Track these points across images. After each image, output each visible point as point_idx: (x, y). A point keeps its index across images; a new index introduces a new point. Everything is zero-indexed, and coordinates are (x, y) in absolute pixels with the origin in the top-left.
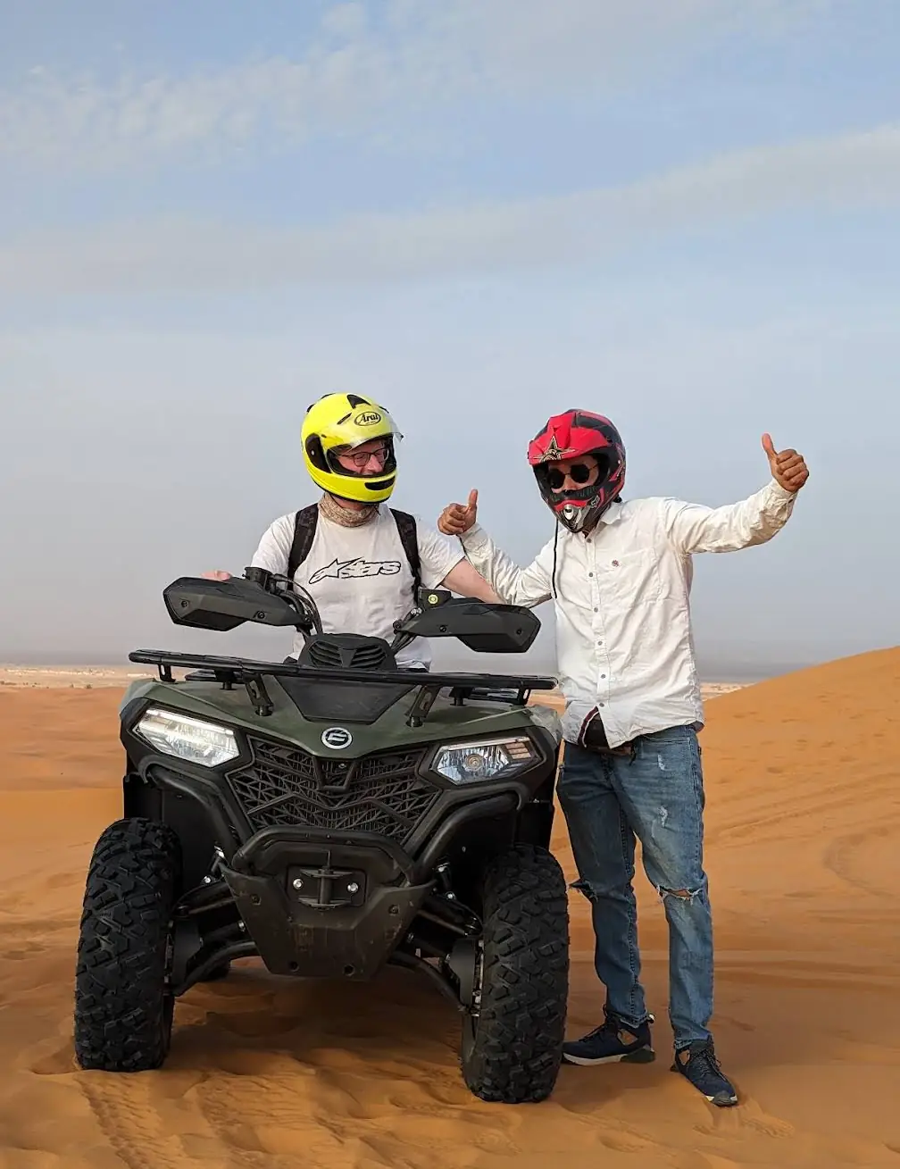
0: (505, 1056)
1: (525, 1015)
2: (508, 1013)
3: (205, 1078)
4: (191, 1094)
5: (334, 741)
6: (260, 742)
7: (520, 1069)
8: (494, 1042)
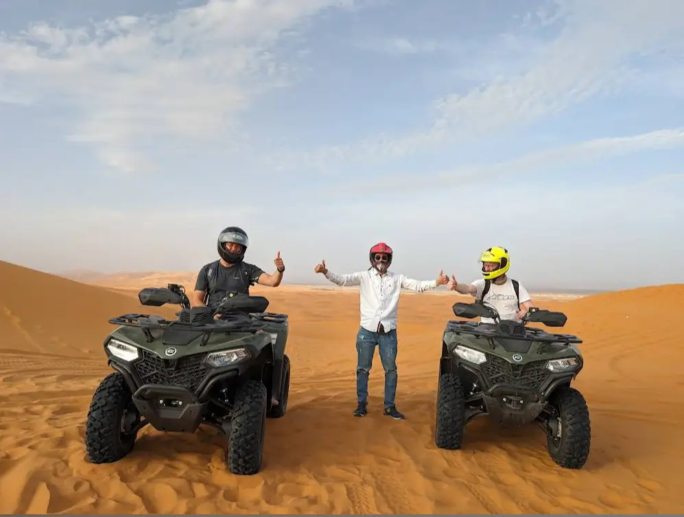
0: (571, 456)
1: (578, 444)
2: (572, 443)
3: (474, 453)
4: (473, 459)
5: (517, 358)
6: (492, 357)
7: (576, 460)
8: (568, 451)
